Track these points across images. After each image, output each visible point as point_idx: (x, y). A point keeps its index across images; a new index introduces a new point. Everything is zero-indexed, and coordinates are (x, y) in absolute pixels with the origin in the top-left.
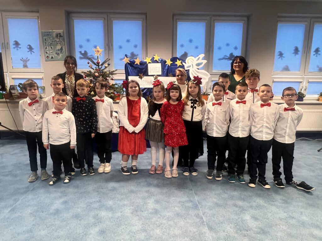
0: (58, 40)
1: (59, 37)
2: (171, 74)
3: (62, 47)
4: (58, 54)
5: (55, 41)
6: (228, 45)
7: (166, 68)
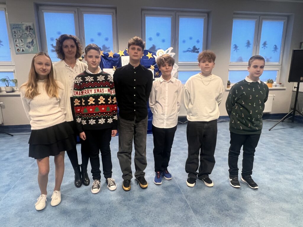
0: (28, 33)
1: (28, 30)
5: (25, 34)
6: (191, 38)
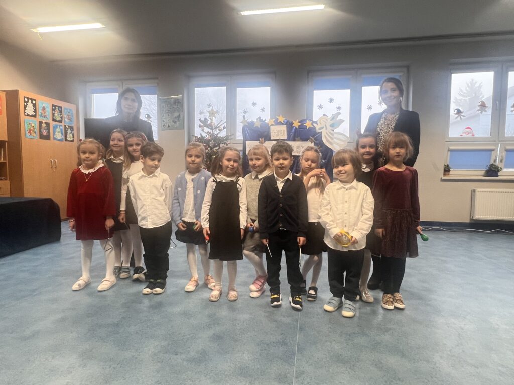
1: (176, 103)
2: (299, 138)
3: (180, 114)
4: (175, 122)
5: (172, 108)
7: (293, 131)
